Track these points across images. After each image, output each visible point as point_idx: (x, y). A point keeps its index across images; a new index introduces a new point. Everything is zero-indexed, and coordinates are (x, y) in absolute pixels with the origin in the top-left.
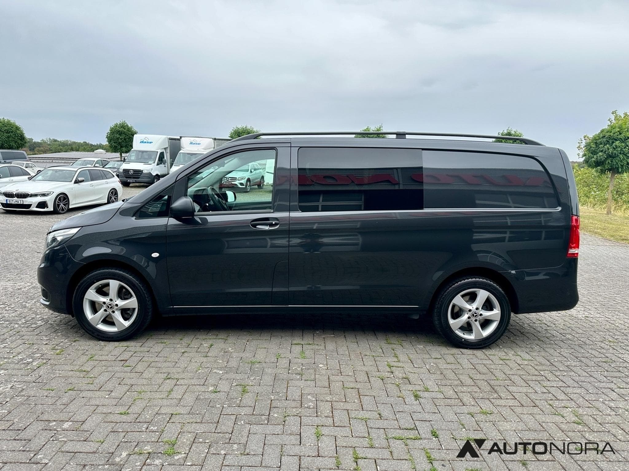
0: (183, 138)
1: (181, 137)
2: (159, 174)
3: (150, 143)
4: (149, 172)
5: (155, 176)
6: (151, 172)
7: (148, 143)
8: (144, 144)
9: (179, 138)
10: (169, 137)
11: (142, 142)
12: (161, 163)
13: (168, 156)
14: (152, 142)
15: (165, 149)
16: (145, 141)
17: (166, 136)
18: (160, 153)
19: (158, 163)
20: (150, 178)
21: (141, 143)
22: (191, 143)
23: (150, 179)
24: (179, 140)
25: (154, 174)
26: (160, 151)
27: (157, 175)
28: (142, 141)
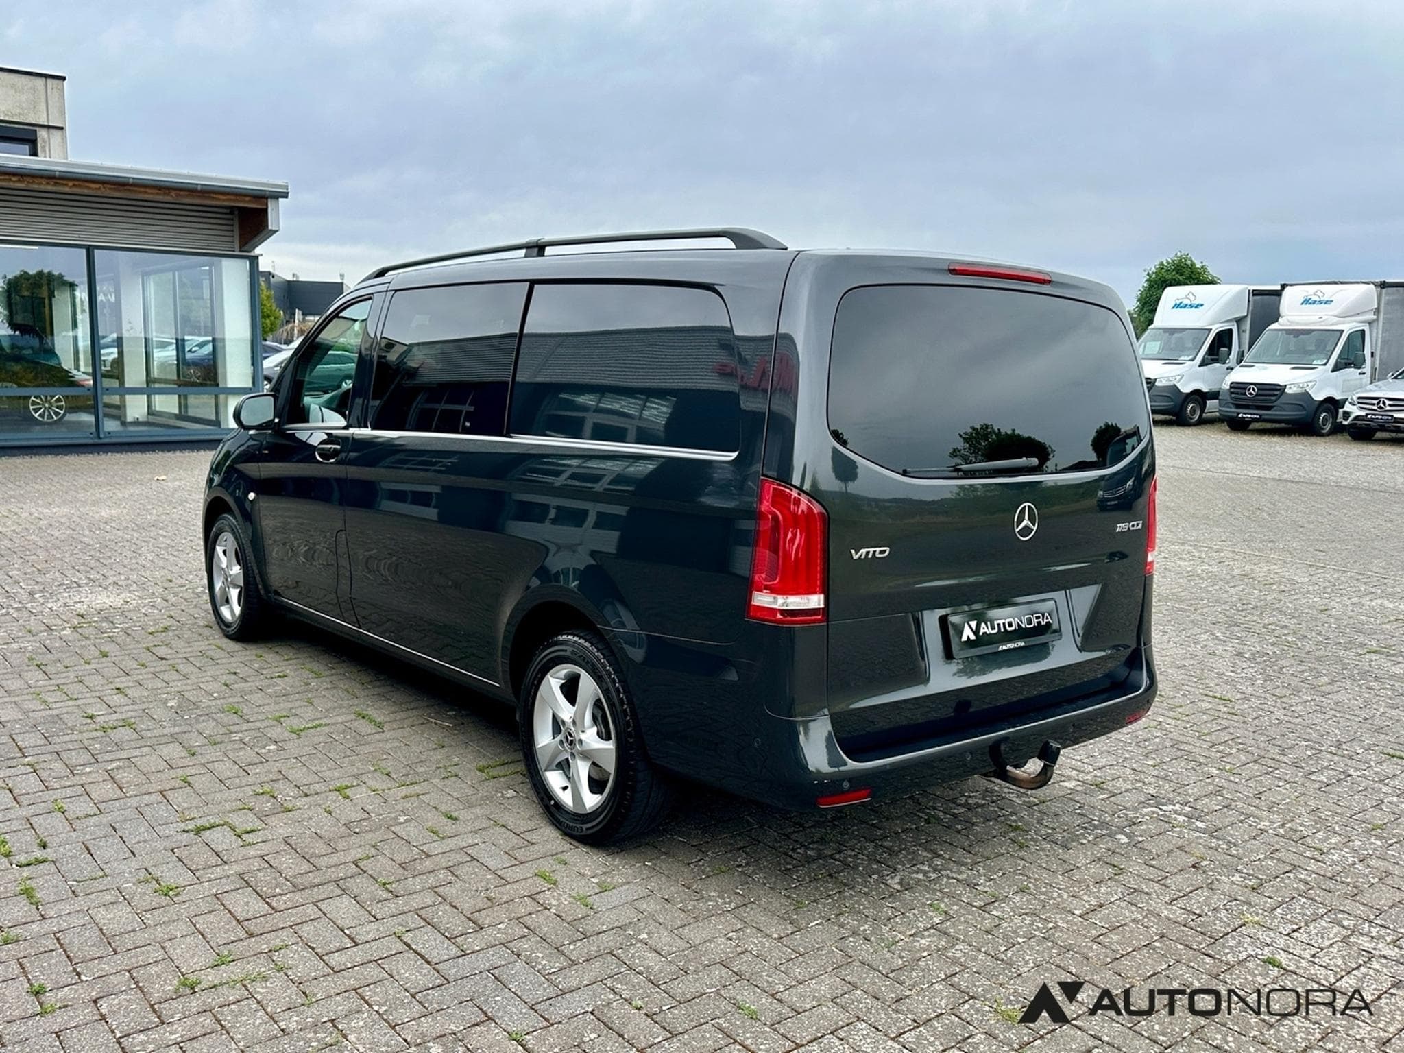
0: (1288, 289)
1: (1284, 286)
2: (1205, 390)
3: (1197, 307)
4: (1171, 383)
5: (1188, 395)
6: (1179, 385)
7: (1191, 306)
8: (1182, 310)
9: (1279, 288)
10: (1252, 288)
11: (1177, 306)
12: (1216, 361)
13: (1243, 341)
14: (1202, 305)
15: (1239, 321)
16: (1186, 302)
17: (1246, 286)
18: (1218, 333)
19: (1203, 360)
20: (1172, 401)
21: (1175, 309)
22: (1306, 301)
23: (1172, 403)
24: (1278, 294)
25: (1186, 389)
26: (1216, 328)
27: (1197, 392)
28: (1178, 302)
